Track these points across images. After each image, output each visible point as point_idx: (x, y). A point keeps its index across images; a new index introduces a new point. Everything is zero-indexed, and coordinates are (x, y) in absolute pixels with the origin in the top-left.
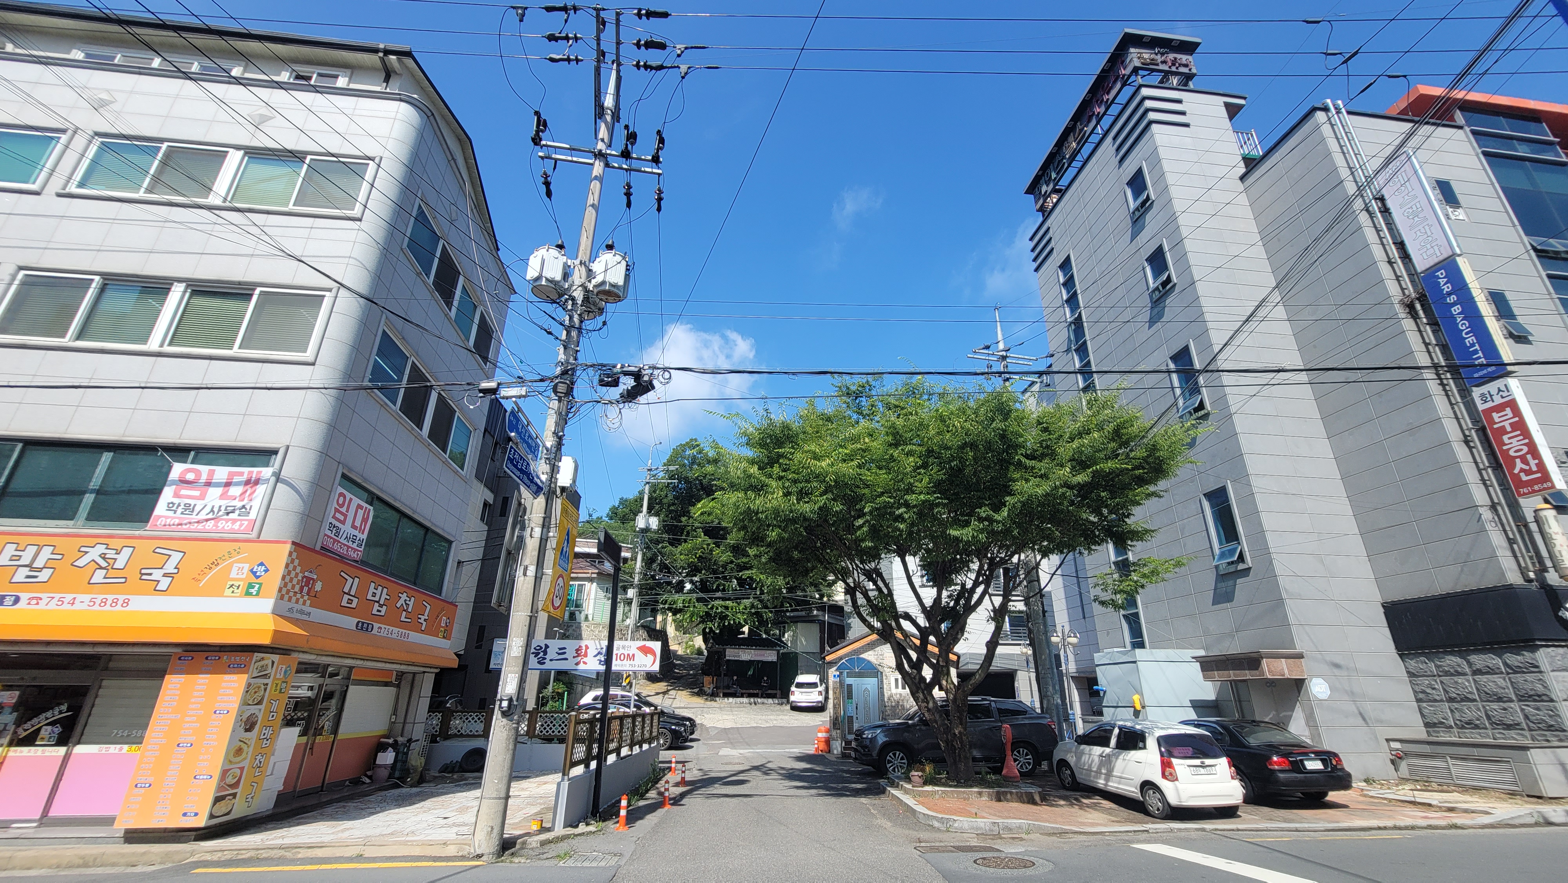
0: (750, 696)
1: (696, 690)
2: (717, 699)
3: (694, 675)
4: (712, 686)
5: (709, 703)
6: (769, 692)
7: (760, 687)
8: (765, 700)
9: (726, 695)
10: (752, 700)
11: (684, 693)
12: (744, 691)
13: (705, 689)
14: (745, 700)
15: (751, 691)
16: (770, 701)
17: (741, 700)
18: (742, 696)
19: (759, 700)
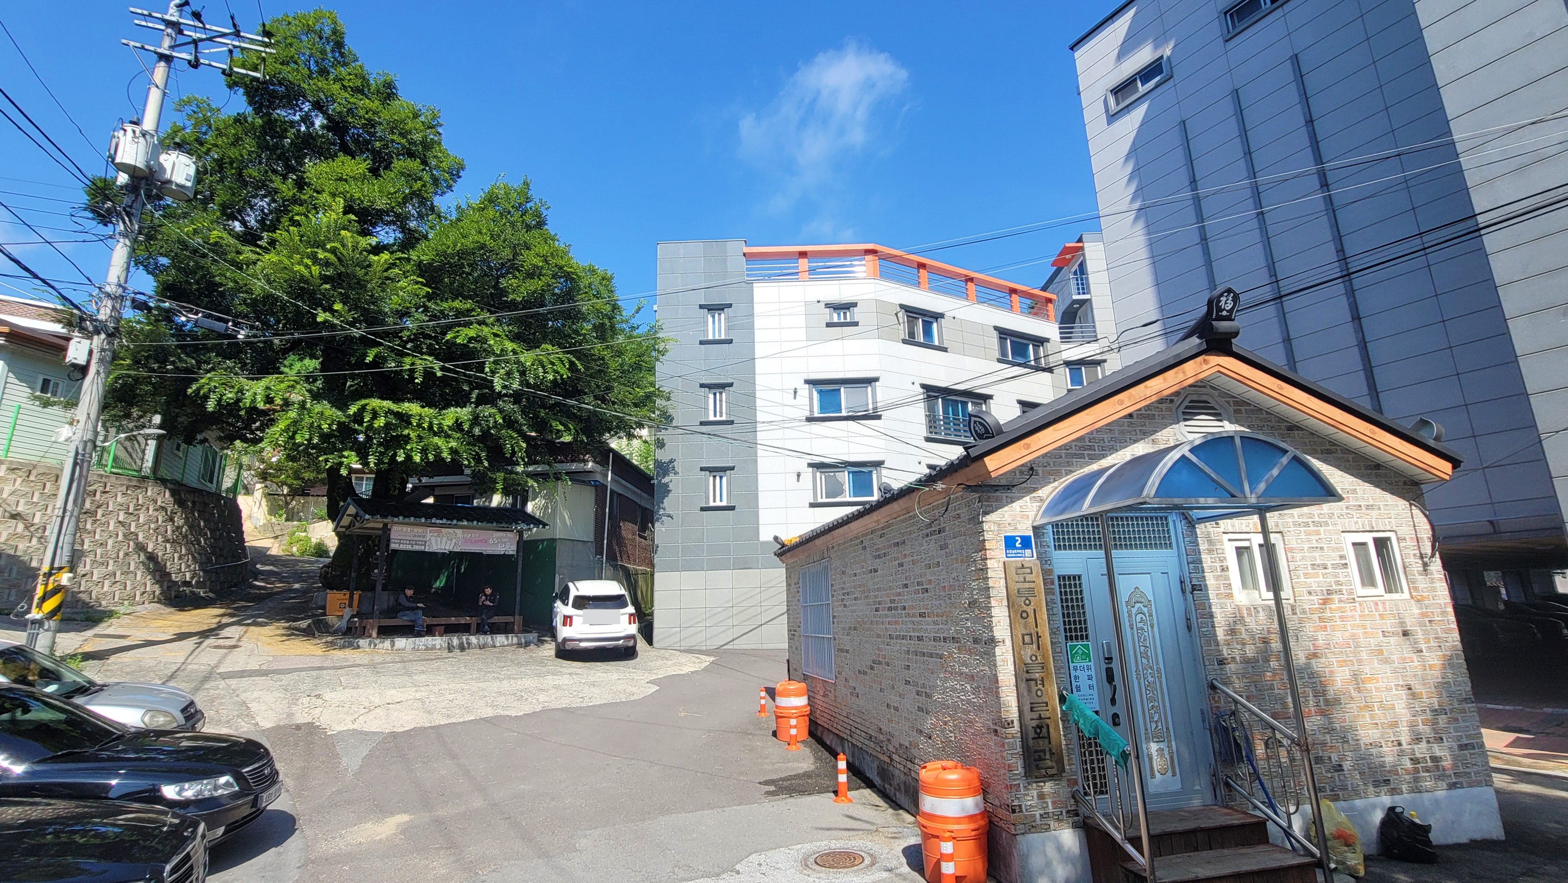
0: (450, 630)
1: (303, 624)
2: (362, 642)
3: (304, 592)
4: (347, 612)
5: (339, 655)
6: (496, 619)
7: (474, 609)
8: (488, 639)
9: (386, 632)
10: (455, 641)
11: (268, 630)
12: (435, 621)
13: (331, 619)
14: (438, 641)
15: (453, 620)
16: (500, 639)
17: (428, 640)
18: (430, 631)
19: (473, 639)
